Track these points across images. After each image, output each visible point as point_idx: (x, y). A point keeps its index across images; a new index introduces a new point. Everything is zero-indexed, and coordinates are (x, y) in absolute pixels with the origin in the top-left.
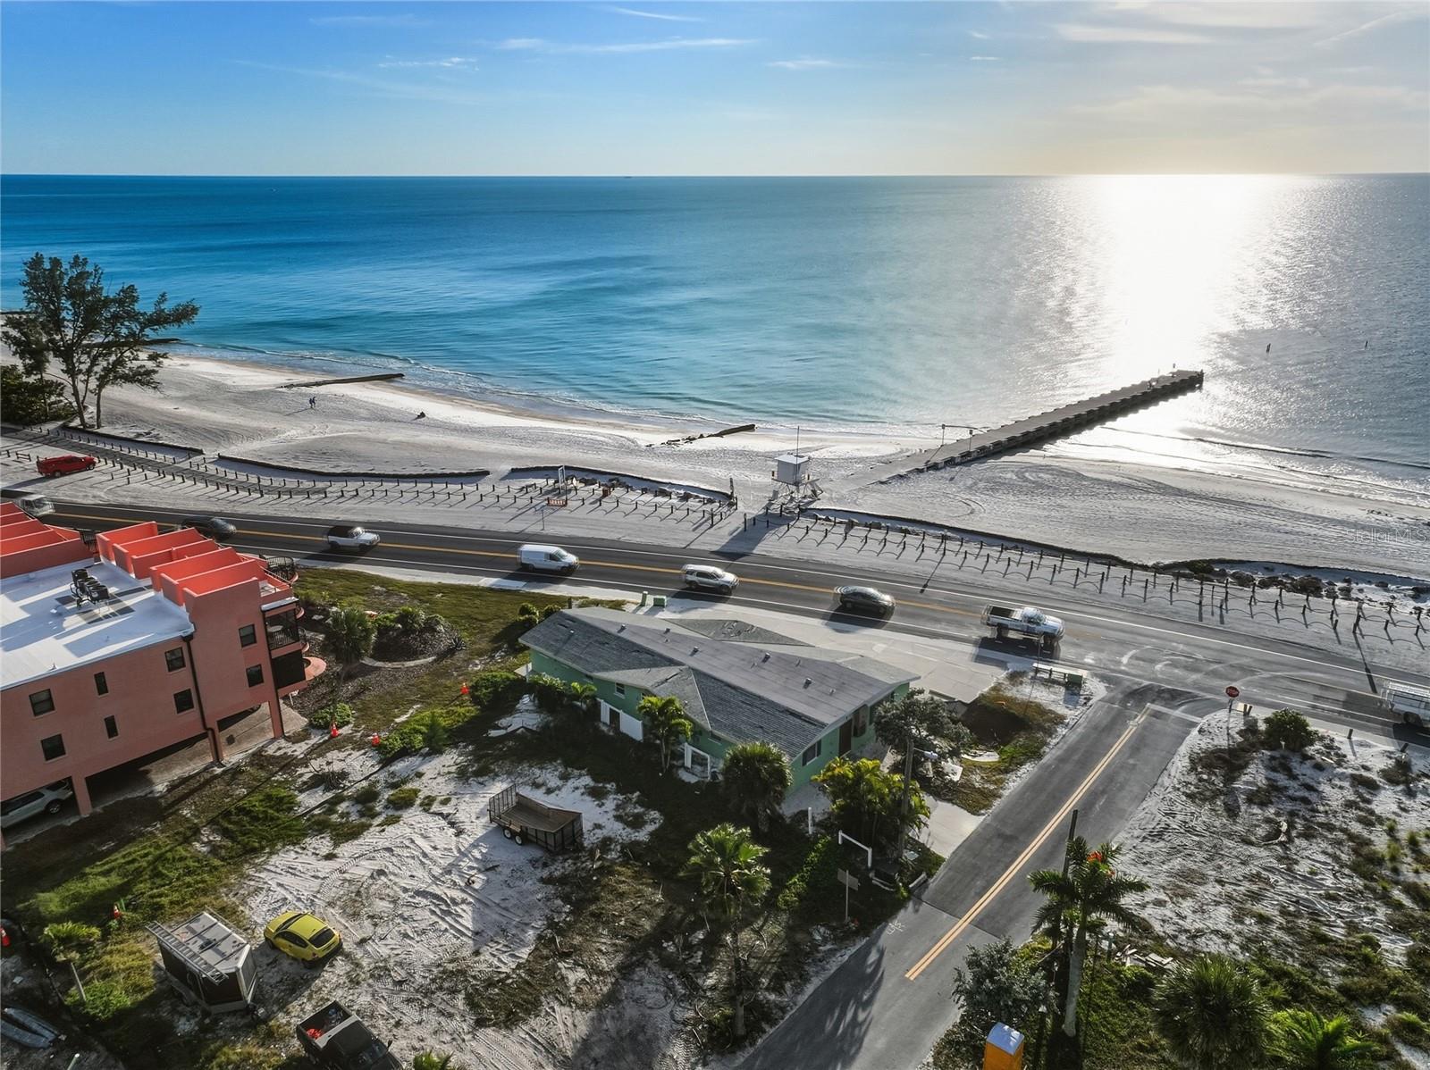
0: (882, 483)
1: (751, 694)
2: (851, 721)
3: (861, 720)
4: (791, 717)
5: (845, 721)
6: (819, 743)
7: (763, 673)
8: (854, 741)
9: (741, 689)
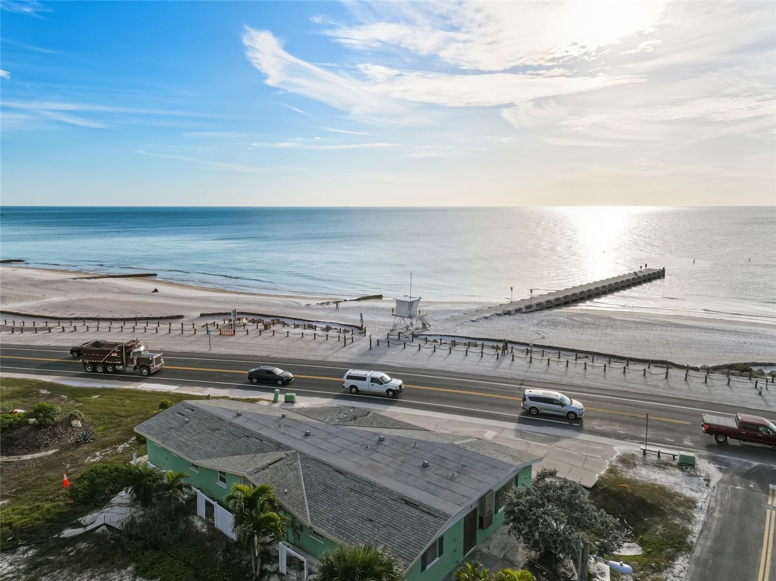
0: (473, 321)
1: (361, 479)
2: (475, 510)
3: (487, 509)
4: (407, 508)
5: (470, 511)
6: (441, 539)
7: (376, 456)
8: (479, 534)
9: (351, 474)
